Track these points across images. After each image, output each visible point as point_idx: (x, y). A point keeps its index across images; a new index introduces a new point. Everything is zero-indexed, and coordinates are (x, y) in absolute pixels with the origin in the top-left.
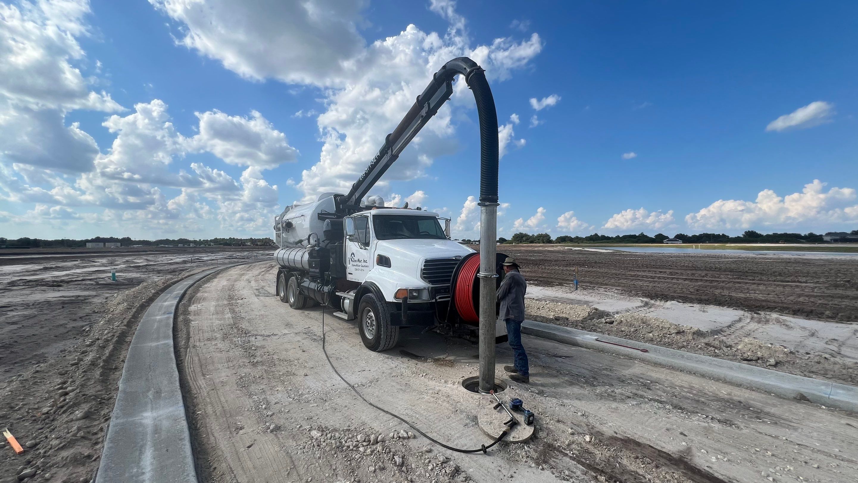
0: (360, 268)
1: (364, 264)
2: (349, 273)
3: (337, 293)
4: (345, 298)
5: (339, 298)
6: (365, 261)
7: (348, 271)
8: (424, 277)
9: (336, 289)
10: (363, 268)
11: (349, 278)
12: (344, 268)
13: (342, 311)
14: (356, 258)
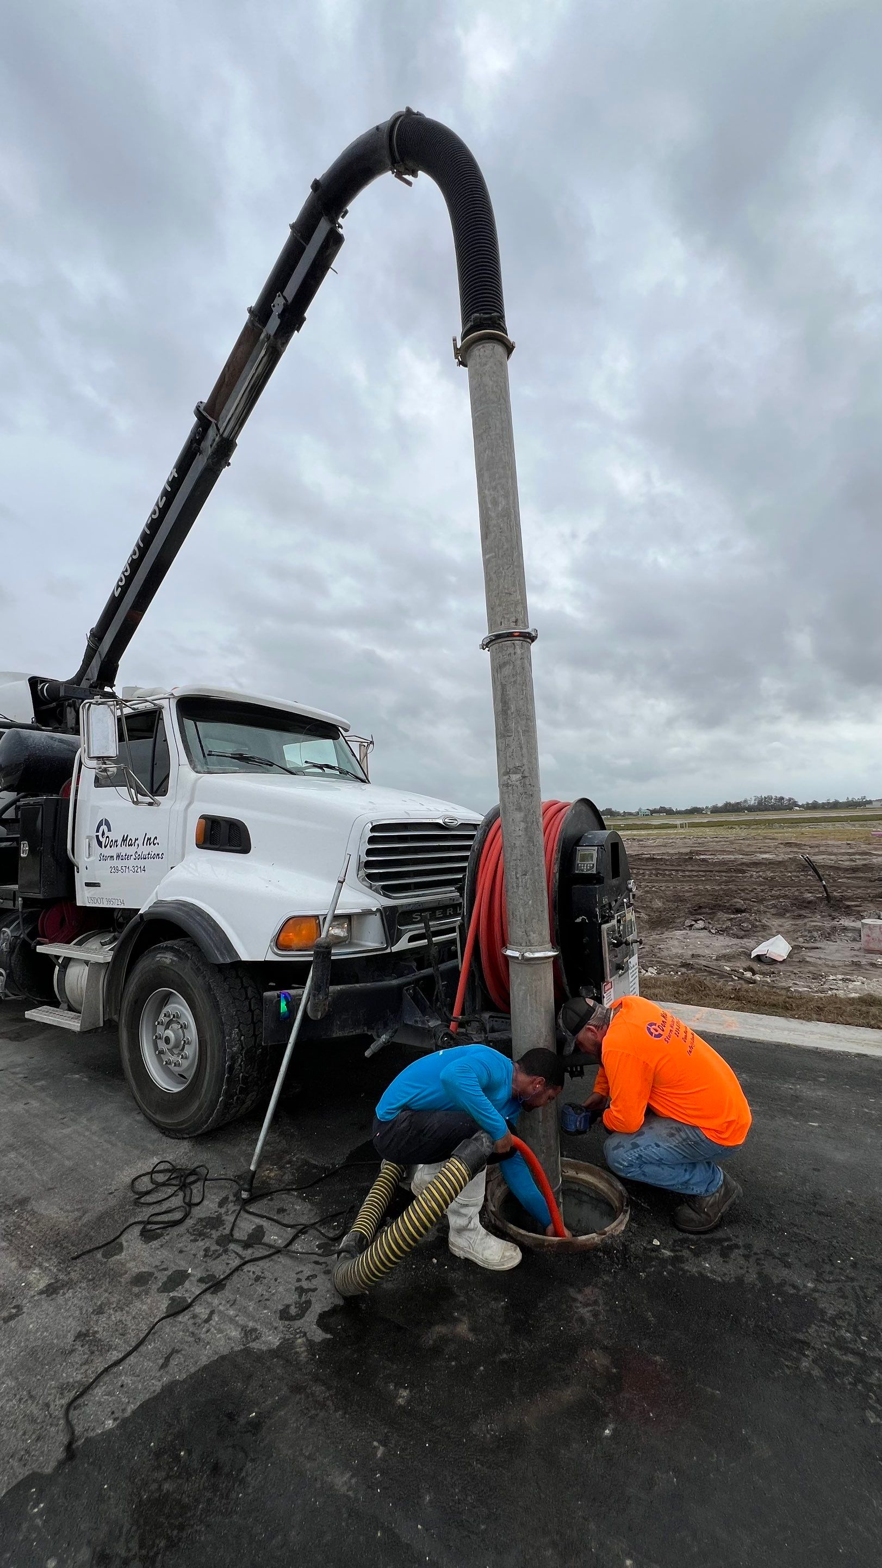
0: (131, 863)
1: (145, 850)
2: (88, 885)
3: (40, 949)
4: (68, 960)
5: (48, 962)
6: (149, 841)
7: (80, 879)
8: (369, 876)
9: (37, 935)
10: (141, 863)
11: (84, 898)
12: (68, 869)
13: (55, 1003)
14: (116, 835)
